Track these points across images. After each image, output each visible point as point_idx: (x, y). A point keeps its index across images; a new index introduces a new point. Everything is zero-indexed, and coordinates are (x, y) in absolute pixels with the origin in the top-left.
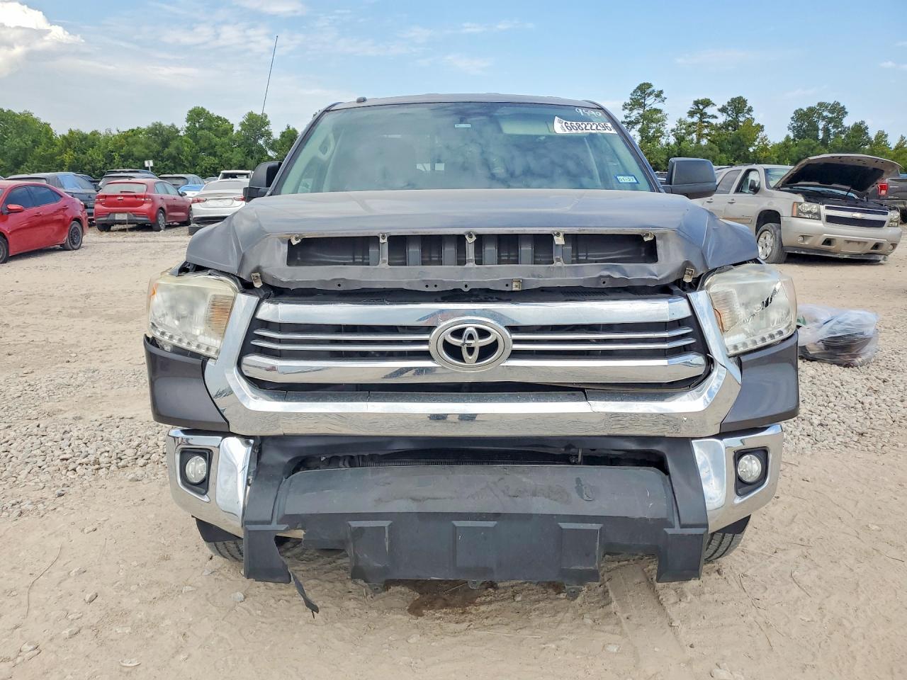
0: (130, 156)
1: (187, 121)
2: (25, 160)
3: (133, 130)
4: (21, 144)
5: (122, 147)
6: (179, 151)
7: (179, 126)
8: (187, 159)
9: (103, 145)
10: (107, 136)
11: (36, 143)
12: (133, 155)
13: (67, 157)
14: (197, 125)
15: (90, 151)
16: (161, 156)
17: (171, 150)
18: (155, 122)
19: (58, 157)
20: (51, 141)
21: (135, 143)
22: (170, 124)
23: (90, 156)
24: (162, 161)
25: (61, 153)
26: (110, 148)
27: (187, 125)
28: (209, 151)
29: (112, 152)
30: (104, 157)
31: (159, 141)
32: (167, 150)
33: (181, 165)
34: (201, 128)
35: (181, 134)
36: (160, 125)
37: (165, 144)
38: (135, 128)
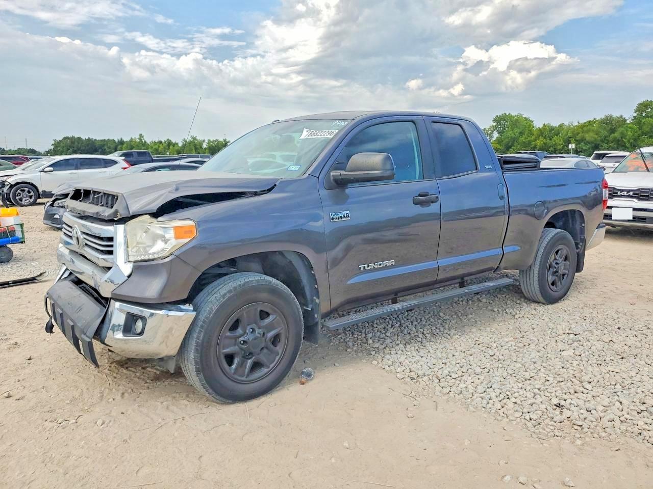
0: (583, 140)
1: (636, 112)
2: (513, 145)
3: (590, 121)
4: (513, 135)
5: (578, 134)
6: (623, 135)
7: (626, 116)
8: (629, 141)
9: (565, 133)
10: (569, 126)
11: (521, 133)
12: (585, 139)
13: (539, 143)
14: (644, 115)
15: (555, 138)
16: (607, 140)
17: (617, 135)
18: (607, 114)
19: (533, 143)
20: (531, 133)
21: (588, 131)
22: (619, 116)
23: (555, 141)
24: (607, 143)
25: (535, 140)
26: (570, 135)
27: (635, 115)
28: (649, 135)
29: (570, 138)
30: (563, 141)
31: (608, 129)
32: (613, 135)
33: (623, 146)
34: (647, 116)
35: (628, 122)
36: (611, 116)
37: (613, 131)
38: (592, 120)
